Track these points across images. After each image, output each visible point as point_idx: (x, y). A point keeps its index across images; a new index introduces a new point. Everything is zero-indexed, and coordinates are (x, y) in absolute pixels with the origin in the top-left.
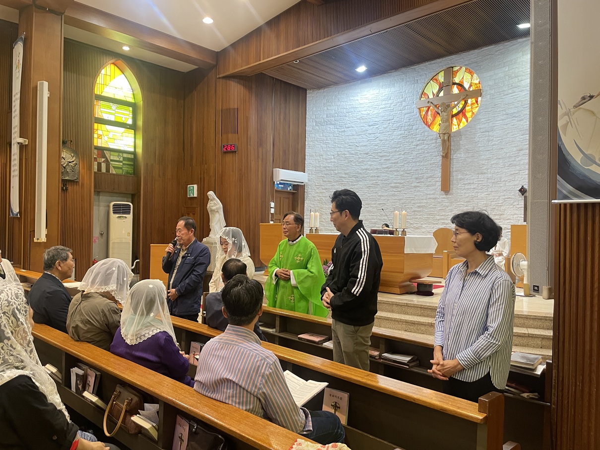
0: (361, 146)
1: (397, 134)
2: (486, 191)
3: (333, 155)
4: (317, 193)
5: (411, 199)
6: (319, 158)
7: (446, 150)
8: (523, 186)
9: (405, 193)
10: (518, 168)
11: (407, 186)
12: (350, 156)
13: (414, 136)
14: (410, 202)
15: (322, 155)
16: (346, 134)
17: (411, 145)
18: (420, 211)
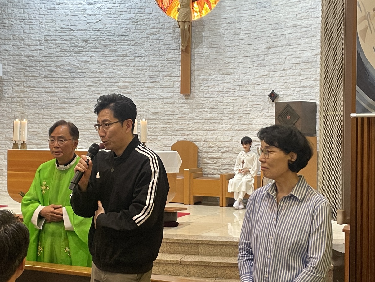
0: (79, 30)
1: (125, 18)
2: (233, 95)
3: (39, 41)
4: (16, 92)
5: (144, 103)
6: (18, 43)
7: (186, 42)
8: (273, 91)
9: (136, 96)
10: (267, 68)
11: (139, 87)
12: (63, 42)
13: (146, 22)
14: (143, 108)
15: (23, 40)
16: (57, 13)
17: (143, 33)
18: (155, 119)
